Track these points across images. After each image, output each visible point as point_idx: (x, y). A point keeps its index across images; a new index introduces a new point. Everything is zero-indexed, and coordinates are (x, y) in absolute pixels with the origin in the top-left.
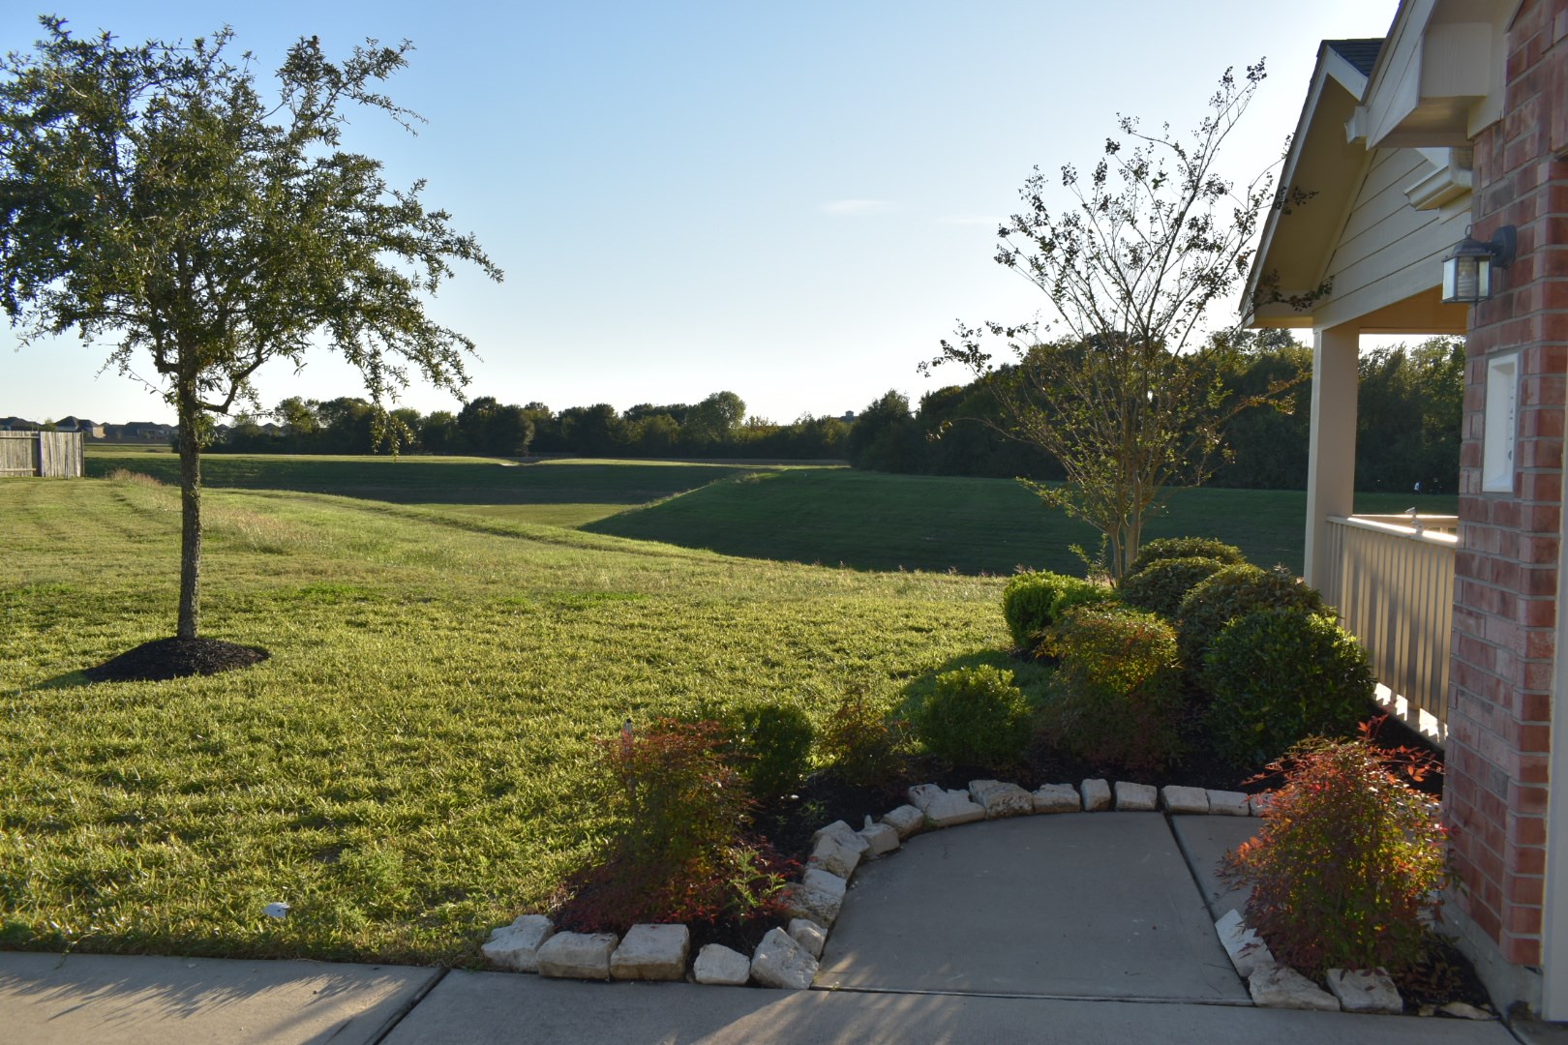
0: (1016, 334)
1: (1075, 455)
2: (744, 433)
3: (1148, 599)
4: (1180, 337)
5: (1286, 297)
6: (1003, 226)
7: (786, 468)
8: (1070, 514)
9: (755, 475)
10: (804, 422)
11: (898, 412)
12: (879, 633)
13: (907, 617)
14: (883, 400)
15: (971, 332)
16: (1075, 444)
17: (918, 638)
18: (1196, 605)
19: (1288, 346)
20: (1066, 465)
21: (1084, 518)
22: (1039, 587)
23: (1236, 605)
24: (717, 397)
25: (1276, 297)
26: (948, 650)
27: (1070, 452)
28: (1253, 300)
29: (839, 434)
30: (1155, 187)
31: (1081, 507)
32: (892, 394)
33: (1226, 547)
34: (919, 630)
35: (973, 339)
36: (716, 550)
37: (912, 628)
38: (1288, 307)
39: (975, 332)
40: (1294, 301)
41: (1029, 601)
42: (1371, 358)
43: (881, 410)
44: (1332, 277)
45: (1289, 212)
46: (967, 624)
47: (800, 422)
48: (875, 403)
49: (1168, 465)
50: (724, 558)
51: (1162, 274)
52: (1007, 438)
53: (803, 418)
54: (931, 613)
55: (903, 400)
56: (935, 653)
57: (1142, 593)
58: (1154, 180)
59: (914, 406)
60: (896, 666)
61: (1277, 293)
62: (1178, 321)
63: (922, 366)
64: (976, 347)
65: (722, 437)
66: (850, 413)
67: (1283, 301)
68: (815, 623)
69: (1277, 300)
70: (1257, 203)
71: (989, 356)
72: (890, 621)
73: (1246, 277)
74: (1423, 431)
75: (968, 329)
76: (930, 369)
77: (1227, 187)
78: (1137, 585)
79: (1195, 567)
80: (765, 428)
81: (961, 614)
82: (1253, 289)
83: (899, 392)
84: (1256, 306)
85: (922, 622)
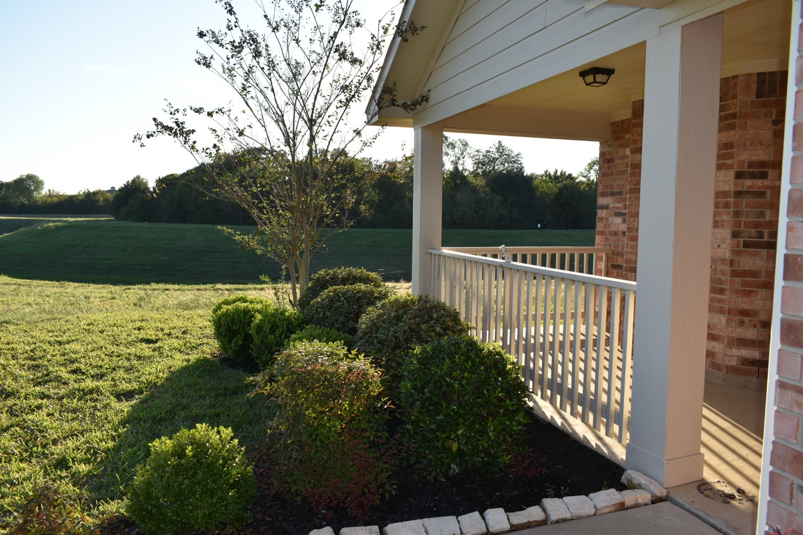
0: (214, 114)
1: (261, 210)
2: (44, 199)
3: (327, 318)
4: (334, 126)
5: (400, 102)
6: (201, 29)
7: (73, 219)
8: (259, 252)
9: (51, 224)
10: (84, 193)
11: (142, 187)
12: (114, 348)
13: (139, 329)
14: (133, 180)
15: (177, 110)
16: (261, 202)
17: (146, 350)
18: (374, 326)
19: (345, 157)
20: (255, 217)
21: (269, 255)
22: (240, 310)
23: (406, 328)
24: (24, 177)
25: (393, 103)
26: (170, 362)
27: (258, 207)
28: (378, 105)
29: (106, 200)
30: (317, 10)
31: (266, 247)
32: (138, 177)
33: (369, 273)
34: (148, 341)
35: (180, 117)
36: (10, 276)
37: (144, 340)
38: (401, 109)
39: (181, 111)
40: (405, 106)
41: (233, 321)
42: (383, 164)
43: (131, 186)
44: (429, 90)
45: (406, 41)
46: (184, 333)
47: (81, 193)
48: (128, 182)
49: (327, 216)
50: (15, 280)
51: (322, 79)
52: (210, 197)
53: (83, 191)
54: (158, 324)
55: (145, 181)
56: (159, 367)
57: (321, 314)
58: (316, 5)
59: (152, 185)
60: (125, 386)
61: (394, 100)
62: (329, 116)
63: (137, 137)
64: (182, 123)
65: (29, 201)
66: (113, 188)
67: (398, 106)
68: (60, 343)
69: (394, 105)
70: (386, 31)
71: (193, 131)
72: (124, 335)
73: (372, 89)
74: (406, 200)
75: (175, 108)
76: (145, 140)
77: (362, 22)
78: (317, 308)
79: (358, 292)
80: (58, 196)
81: (179, 323)
82: (377, 97)
83: (142, 177)
84: (380, 108)
85: (151, 334)
